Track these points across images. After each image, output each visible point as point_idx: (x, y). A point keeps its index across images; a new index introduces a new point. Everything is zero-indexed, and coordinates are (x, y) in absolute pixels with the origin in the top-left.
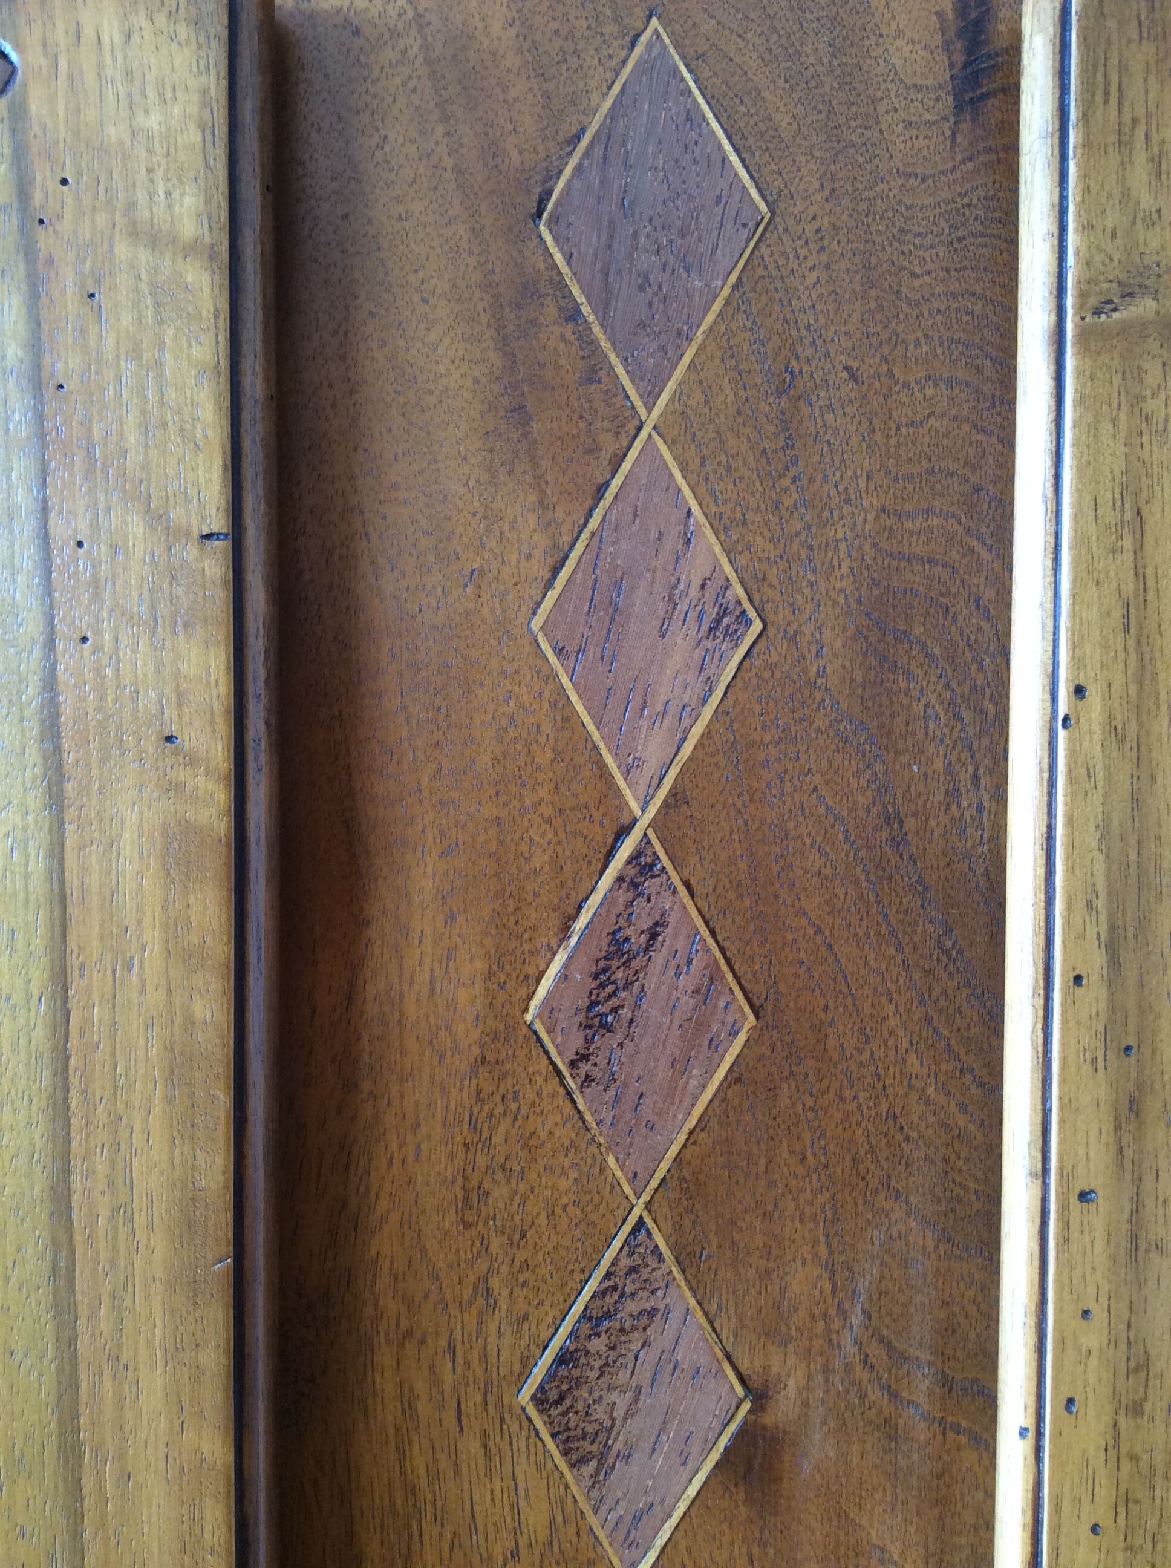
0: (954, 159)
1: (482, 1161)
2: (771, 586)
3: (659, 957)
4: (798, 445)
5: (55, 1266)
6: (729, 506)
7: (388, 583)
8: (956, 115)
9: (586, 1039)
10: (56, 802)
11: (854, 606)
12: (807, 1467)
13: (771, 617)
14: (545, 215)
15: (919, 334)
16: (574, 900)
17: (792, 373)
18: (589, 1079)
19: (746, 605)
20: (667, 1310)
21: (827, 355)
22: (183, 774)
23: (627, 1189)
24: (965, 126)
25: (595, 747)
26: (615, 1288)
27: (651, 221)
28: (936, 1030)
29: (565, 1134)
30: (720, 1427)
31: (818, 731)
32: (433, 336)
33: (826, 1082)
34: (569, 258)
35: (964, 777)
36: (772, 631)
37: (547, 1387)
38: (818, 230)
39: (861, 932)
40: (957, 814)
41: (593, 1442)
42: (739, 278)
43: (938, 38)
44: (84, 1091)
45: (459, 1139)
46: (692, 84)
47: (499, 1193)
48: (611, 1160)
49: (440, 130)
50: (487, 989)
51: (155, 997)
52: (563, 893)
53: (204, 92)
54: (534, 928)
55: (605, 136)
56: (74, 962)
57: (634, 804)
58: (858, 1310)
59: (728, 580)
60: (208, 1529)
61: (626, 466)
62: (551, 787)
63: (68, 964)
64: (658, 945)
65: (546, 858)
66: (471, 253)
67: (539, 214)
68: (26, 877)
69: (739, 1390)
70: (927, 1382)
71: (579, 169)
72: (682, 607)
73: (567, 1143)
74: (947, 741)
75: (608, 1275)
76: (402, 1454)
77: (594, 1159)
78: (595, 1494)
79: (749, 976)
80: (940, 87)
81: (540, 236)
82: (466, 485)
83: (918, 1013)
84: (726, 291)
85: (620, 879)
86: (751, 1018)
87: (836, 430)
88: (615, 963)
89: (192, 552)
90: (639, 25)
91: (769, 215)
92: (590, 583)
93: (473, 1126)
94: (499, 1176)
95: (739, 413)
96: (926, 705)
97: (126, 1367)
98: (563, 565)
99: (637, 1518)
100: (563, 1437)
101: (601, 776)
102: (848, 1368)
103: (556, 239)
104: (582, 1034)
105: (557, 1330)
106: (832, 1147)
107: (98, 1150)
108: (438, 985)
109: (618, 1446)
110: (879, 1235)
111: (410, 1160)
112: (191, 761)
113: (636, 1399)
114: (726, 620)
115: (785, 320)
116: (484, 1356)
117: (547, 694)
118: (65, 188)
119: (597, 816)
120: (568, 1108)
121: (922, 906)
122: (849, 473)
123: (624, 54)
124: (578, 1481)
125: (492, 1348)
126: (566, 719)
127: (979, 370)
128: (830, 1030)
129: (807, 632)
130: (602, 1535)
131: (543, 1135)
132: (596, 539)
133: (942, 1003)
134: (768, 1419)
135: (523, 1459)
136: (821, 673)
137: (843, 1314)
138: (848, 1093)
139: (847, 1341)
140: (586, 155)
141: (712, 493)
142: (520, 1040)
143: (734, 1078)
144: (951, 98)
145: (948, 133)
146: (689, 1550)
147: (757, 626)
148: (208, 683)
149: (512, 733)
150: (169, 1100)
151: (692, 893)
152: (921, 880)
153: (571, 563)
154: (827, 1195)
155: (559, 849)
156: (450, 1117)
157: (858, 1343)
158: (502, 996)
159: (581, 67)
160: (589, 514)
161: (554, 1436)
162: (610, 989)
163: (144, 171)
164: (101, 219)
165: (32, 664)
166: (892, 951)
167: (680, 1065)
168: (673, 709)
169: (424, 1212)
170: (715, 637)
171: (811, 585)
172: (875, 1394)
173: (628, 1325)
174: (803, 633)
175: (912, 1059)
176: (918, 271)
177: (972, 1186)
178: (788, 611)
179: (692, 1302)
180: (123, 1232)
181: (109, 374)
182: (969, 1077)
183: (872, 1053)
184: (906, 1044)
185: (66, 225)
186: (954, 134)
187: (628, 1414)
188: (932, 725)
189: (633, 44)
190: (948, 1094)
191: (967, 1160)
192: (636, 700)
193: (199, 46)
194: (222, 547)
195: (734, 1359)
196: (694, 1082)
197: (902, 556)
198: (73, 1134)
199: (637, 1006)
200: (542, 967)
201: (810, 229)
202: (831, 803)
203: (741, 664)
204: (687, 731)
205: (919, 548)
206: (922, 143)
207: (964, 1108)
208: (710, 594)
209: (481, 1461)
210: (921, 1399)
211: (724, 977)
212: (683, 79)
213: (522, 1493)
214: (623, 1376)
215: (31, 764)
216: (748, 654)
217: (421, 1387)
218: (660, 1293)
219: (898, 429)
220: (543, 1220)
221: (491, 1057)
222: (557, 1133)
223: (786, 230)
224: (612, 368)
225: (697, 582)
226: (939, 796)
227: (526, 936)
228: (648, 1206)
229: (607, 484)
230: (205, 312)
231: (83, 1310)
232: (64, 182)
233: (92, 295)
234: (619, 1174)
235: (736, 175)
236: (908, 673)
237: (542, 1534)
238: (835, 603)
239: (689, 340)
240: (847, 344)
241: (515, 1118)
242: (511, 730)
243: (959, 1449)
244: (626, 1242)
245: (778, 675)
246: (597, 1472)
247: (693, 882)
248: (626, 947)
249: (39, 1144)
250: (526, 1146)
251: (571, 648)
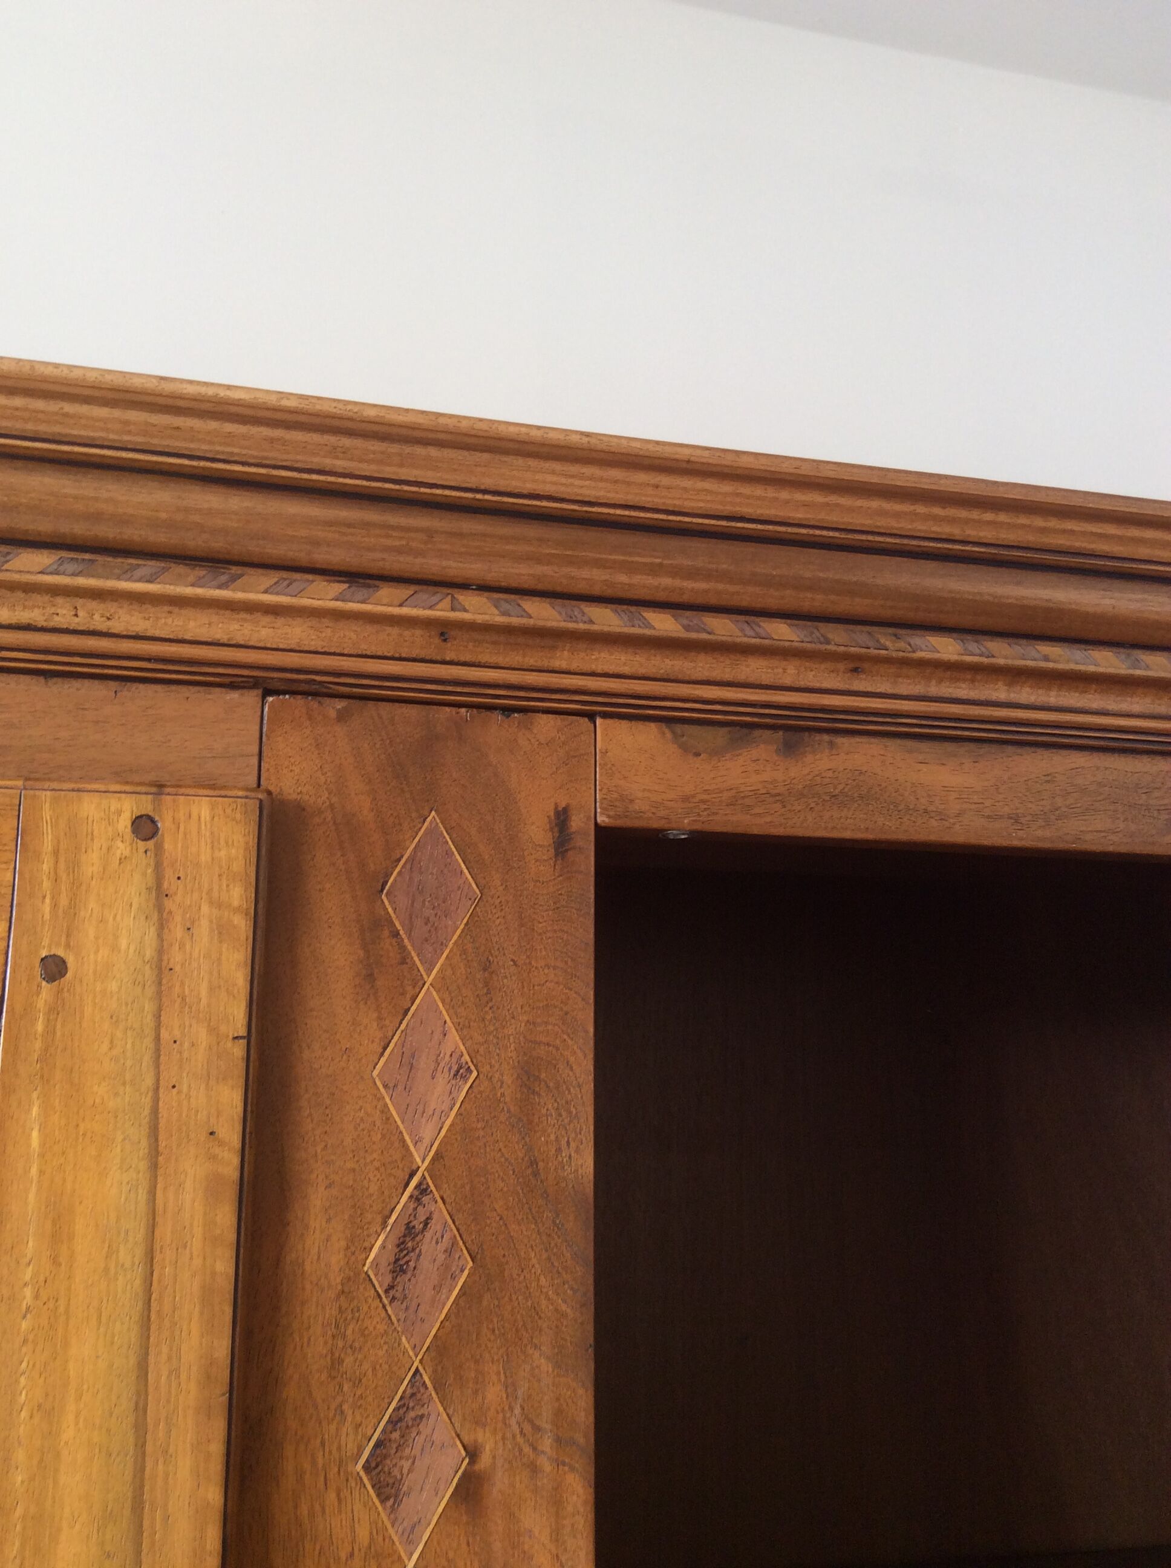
0: (555, 875)
1: (340, 1344)
2: (481, 1055)
3: (428, 1234)
4: (492, 992)
5: (137, 1403)
6: (463, 1019)
7: (306, 1054)
8: (556, 857)
9: (393, 1278)
10: (154, 1167)
11: (516, 1064)
12: (495, 1491)
13: (481, 1070)
14: (385, 891)
15: (542, 947)
16: (389, 1208)
17: (490, 961)
18: (394, 1298)
19: (470, 1064)
20: (429, 1415)
21: (504, 954)
22: (217, 1150)
23: (411, 1353)
24: (559, 862)
25: (401, 1132)
26: (404, 1405)
27: (431, 895)
28: (552, 1263)
29: (382, 1327)
30: (454, 1473)
31: (501, 1122)
32: (333, 942)
33: (504, 1292)
34: (395, 910)
35: (564, 1142)
36: (481, 1076)
37: (370, 1460)
38: (501, 902)
39: (520, 1218)
40: (561, 1160)
41: (392, 1488)
42: (468, 921)
43: (548, 826)
44: (159, 1311)
45: (329, 1333)
46: (448, 840)
47: (349, 1360)
48: (404, 1339)
49: (339, 854)
50: (346, 1255)
51: (197, 1262)
52: (384, 1205)
53: (247, 843)
54: (369, 1223)
55: (412, 859)
56: (157, 1247)
57: (419, 1160)
58: (519, 1406)
59: (462, 1052)
60: (209, 1542)
61: (418, 1001)
62: (380, 1151)
63: (154, 1247)
64: (427, 1229)
65: (376, 1188)
66: (352, 907)
67: (382, 891)
68: (136, 1203)
69: (463, 1453)
70: (550, 1440)
71: (400, 873)
72: (442, 1065)
73: (383, 1332)
74: (556, 1126)
75: (402, 1398)
76: (296, 1507)
77: (395, 1339)
78: (392, 1516)
79: (470, 1242)
80: (549, 845)
81: (382, 900)
82: (345, 1009)
83: (545, 1256)
84: (462, 926)
85: (411, 1197)
86: (471, 1264)
87: (508, 987)
88: (408, 1239)
89: (229, 1044)
90: (426, 813)
91: (480, 895)
92: (401, 1053)
93: (337, 1326)
94: (349, 1351)
95: (467, 978)
96: (547, 1110)
97: (171, 1456)
98: (388, 1046)
99: (413, 1527)
100: (377, 1486)
101: (403, 1146)
102: (514, 1437)
103: (389, 902)
104: (391, 1275)
105: (376, 1430)
106: (506, 1324)
107: (164, 1341)
108: (322, 1255)
109: (405, 1488)
110: (528, 1367)
111: (305, 1345)
112: (221, 1143)
113: (413, 1463)
114: (461, 1071)
115: (487, 939)
116: (339, 1448)
117: (379, 1107)
118: (179, 881)
119: (401, 1166)
120: (383, 1314)
121: (546, 1204)
122: (514, 1005)
123: (420, 826)
124: (384, 1509)
125: (343, 1443)
126: (388, 1119)
127: (566, 963)
128: (506, 1267)
129: (497, 1076)
130: (395, 1539)
131: (371, 1329)
132: (404, 1033)
133: (555, 1250)
134: (477, 1467)
135: (357, 1501)
136: (503, 1095)
137: (511, 1409)
138: (514, 1297)
139: (513, 1422)
140: (403, 867)
141: (456, 1013)
142: (361, 1281)
143: (463, 1293)
144: (553, 850)
145: (553, 865)
146: (439, 1543)
147: (475, 1074)
148: (232, 1107)
149: (362, 1126)
150: (202, 1313)
151: (444, 1203)
152: (545, 1192)
153: (392, 1045)
154: (504, 1349)
155: (382, 1183)
156: (325, 1322)
157: (518, 1423)
158: (353, 1258)
159: (402, 830)
160: (401, 1023)
161: (373, 1487)
162: (405, 1252)
163: (225, 885)
164: (196, 895)
165: (147, 1101)
166: (533, 1226)
167: (438, 1288)
168: (437, 1113)
169: (311, 1372)
170: (456, 1079)
171: (498, 1055)
172: (527, 1449)
173: (410, 1424)
174: (495, 1077)
175: (542, 1278)
176: (541, 921)
177: (568, 1338)
178: (488, 1066)
179: (441, 1409)
180: (174, 1384)
181: (195, 964)
182: (566, 1286)
183: (525, 1277)
184: (539, 1271)
185: (178, 898)
186: (555, 865)
187: (409, 1471)
188: (549, 1119)
189: (424, 822)
190: (558, 1294)
191: (566, 1326)
192: (420, 1108)
193: (246, 824)
194: (244, 1042)
195: (461, 1437)
196: (444, 1296)
197: (535, 1042)
198: (151, 1334)
199: (418, 1258)
200: (373, 1242)
201: (497, 902)
202: (507, 1156)
203: (468, 1091)
204: (444, 1123)
205: (544, 1039)
206: (542, 868)
207: (564, 1301)
208: (454, 1060)
209: (336, 1504)
210: (548, 1450)
211: (458, 1244)
212: (444, 837)
213: (356, 1519)
214: (407, 1451)
215: (143, 1147)
216: (471, 1087)
217: (307, 1466)
218: (426, 1406)
219: (534, 986)
220: (370, 1372)
221: (346, 1290)
222: (378, 1326)
223: (487, 901)
224: (412, 958)
225: (449, 1054)
226: (553, 1151)
227: (365, 1227)
228: (421, 1361)
229: (409, 1009)
230: (242, 938)
231: (150, 1427)
232: (179, 878)
233: (189, 929)
234: (407, 1346)
235: (467, 878)
236: (539, 1095)
237: (366, 1543)
238: (508, 1063)
239: (446, 946)
240: (512, 950)
241: (358, 1321)
242: (361, 1124)
243: (565, 1474)
244: (410, 1381)
245: (483, 1096)
246: (394, 1504)
247: (445, 1197)
248: (413, 1231)
249: (133, 1340)
250: (363, 1335)
251: (391, 1085)
